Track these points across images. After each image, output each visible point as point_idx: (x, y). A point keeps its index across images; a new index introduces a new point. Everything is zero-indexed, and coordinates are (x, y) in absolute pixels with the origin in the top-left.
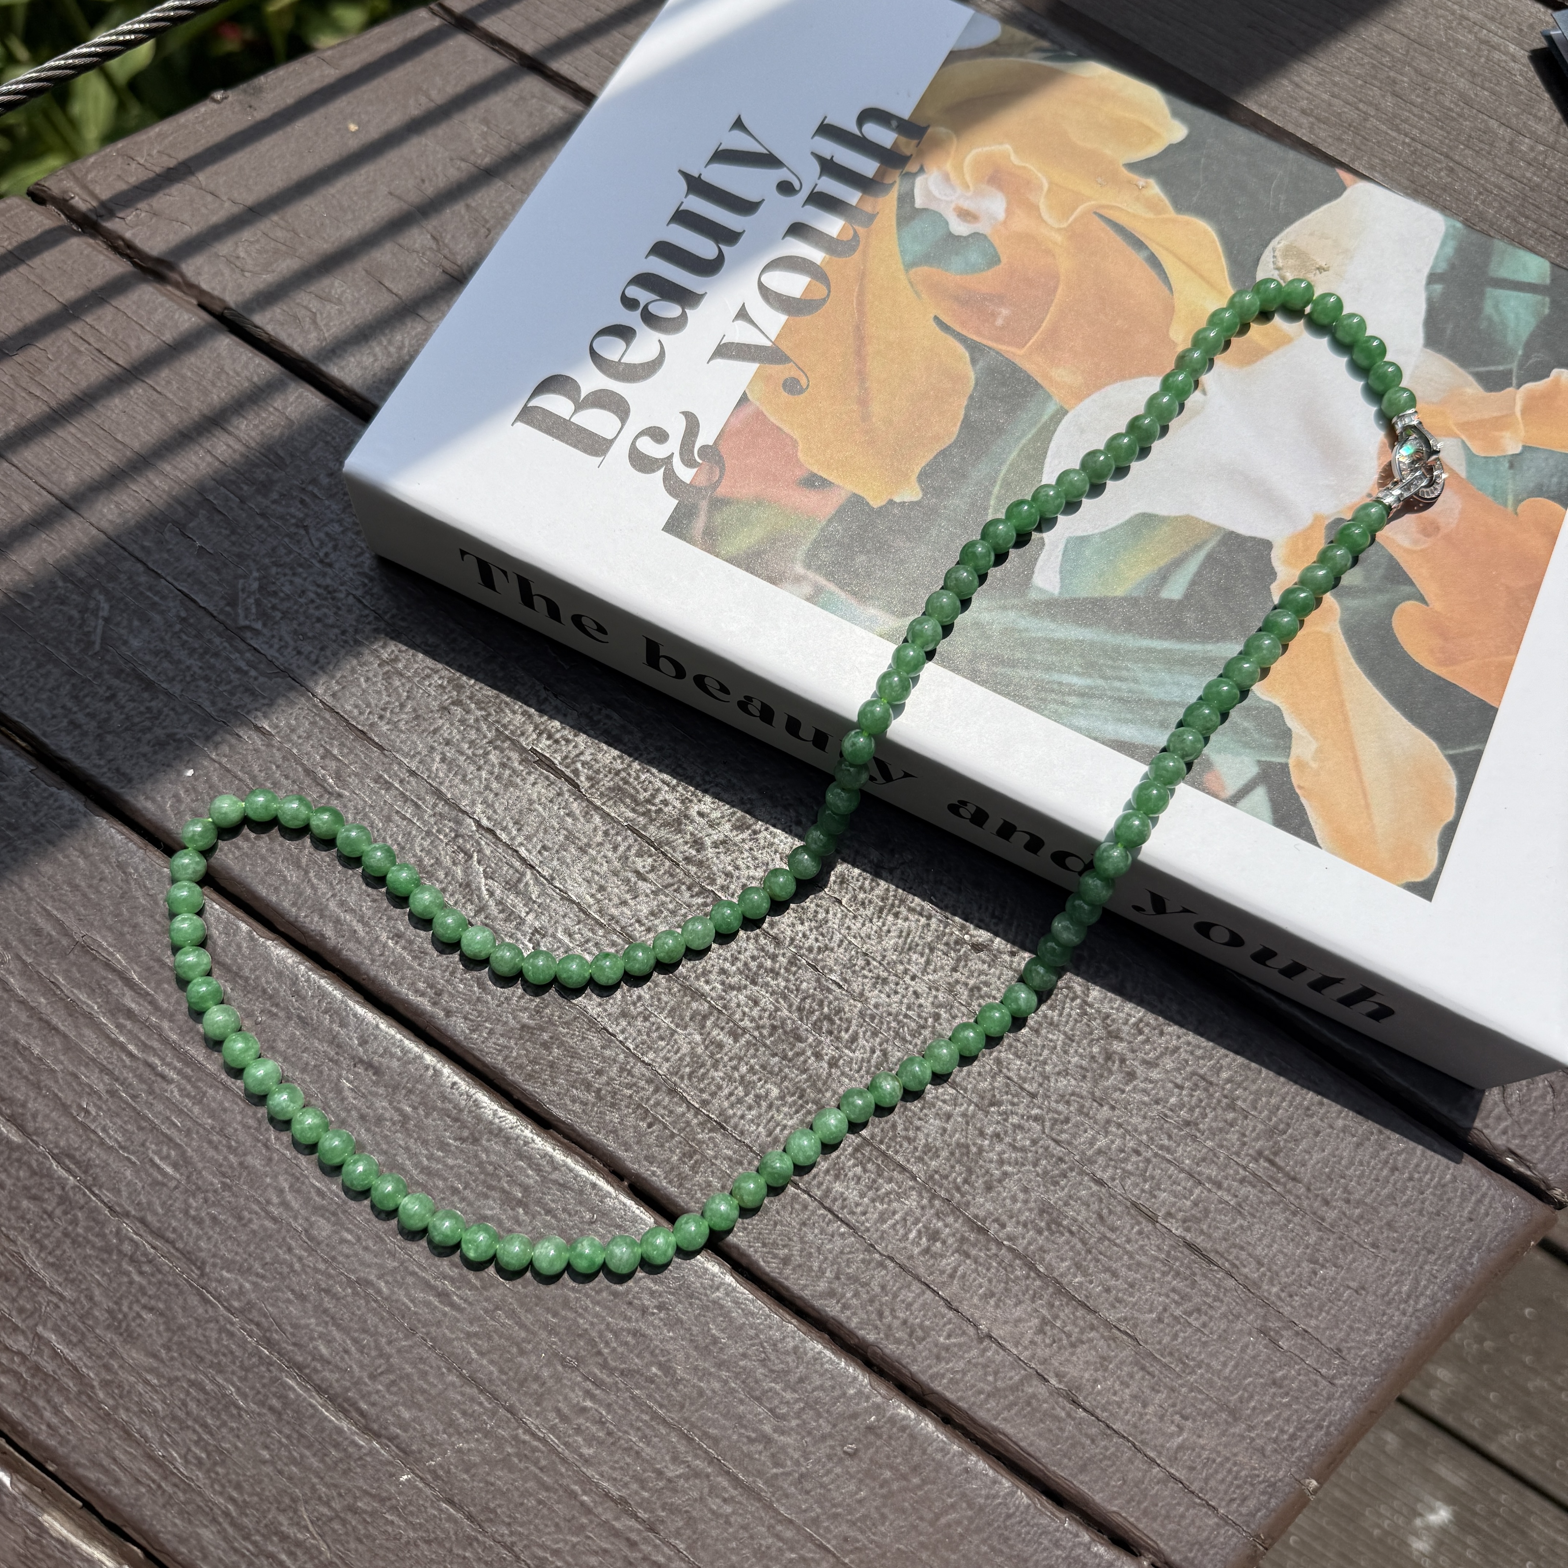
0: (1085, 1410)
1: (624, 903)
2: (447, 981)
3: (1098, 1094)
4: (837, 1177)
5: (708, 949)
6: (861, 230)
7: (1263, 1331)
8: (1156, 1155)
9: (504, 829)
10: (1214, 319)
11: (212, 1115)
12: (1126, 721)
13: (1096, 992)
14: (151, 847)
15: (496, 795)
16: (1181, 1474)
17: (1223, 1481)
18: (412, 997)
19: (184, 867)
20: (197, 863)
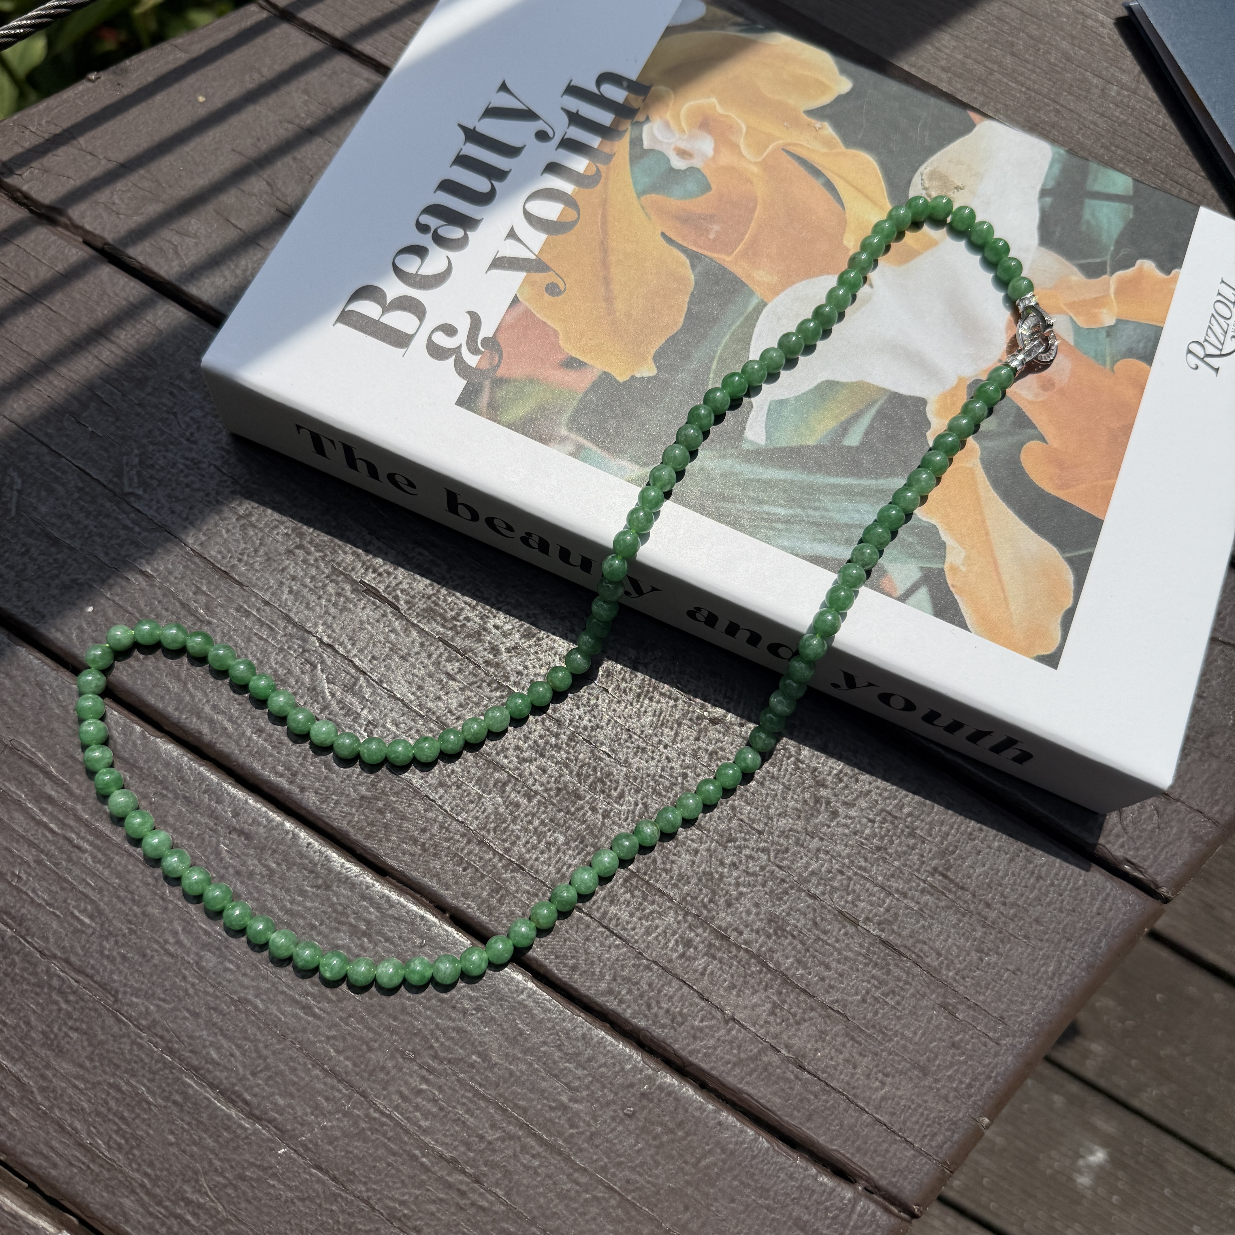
0: (809, 1073)
1: (439, 698)
2: (301, 764)
3: (809, 829)
4: (612, 902)
5: (505, 731)
6: (601, 167)
7: (944, 1006)
8: (856, 874)
9: (341, 644)
10: (877, 228)
11: (119, 876)
12: (821, 541)
13: (806, 752)
14: (62, 669)
15: (334, 617)
16: (885, 1119)
17: (917, 1122)
18: (273, 778)
19: (90, 682)
20: (99, 679)
